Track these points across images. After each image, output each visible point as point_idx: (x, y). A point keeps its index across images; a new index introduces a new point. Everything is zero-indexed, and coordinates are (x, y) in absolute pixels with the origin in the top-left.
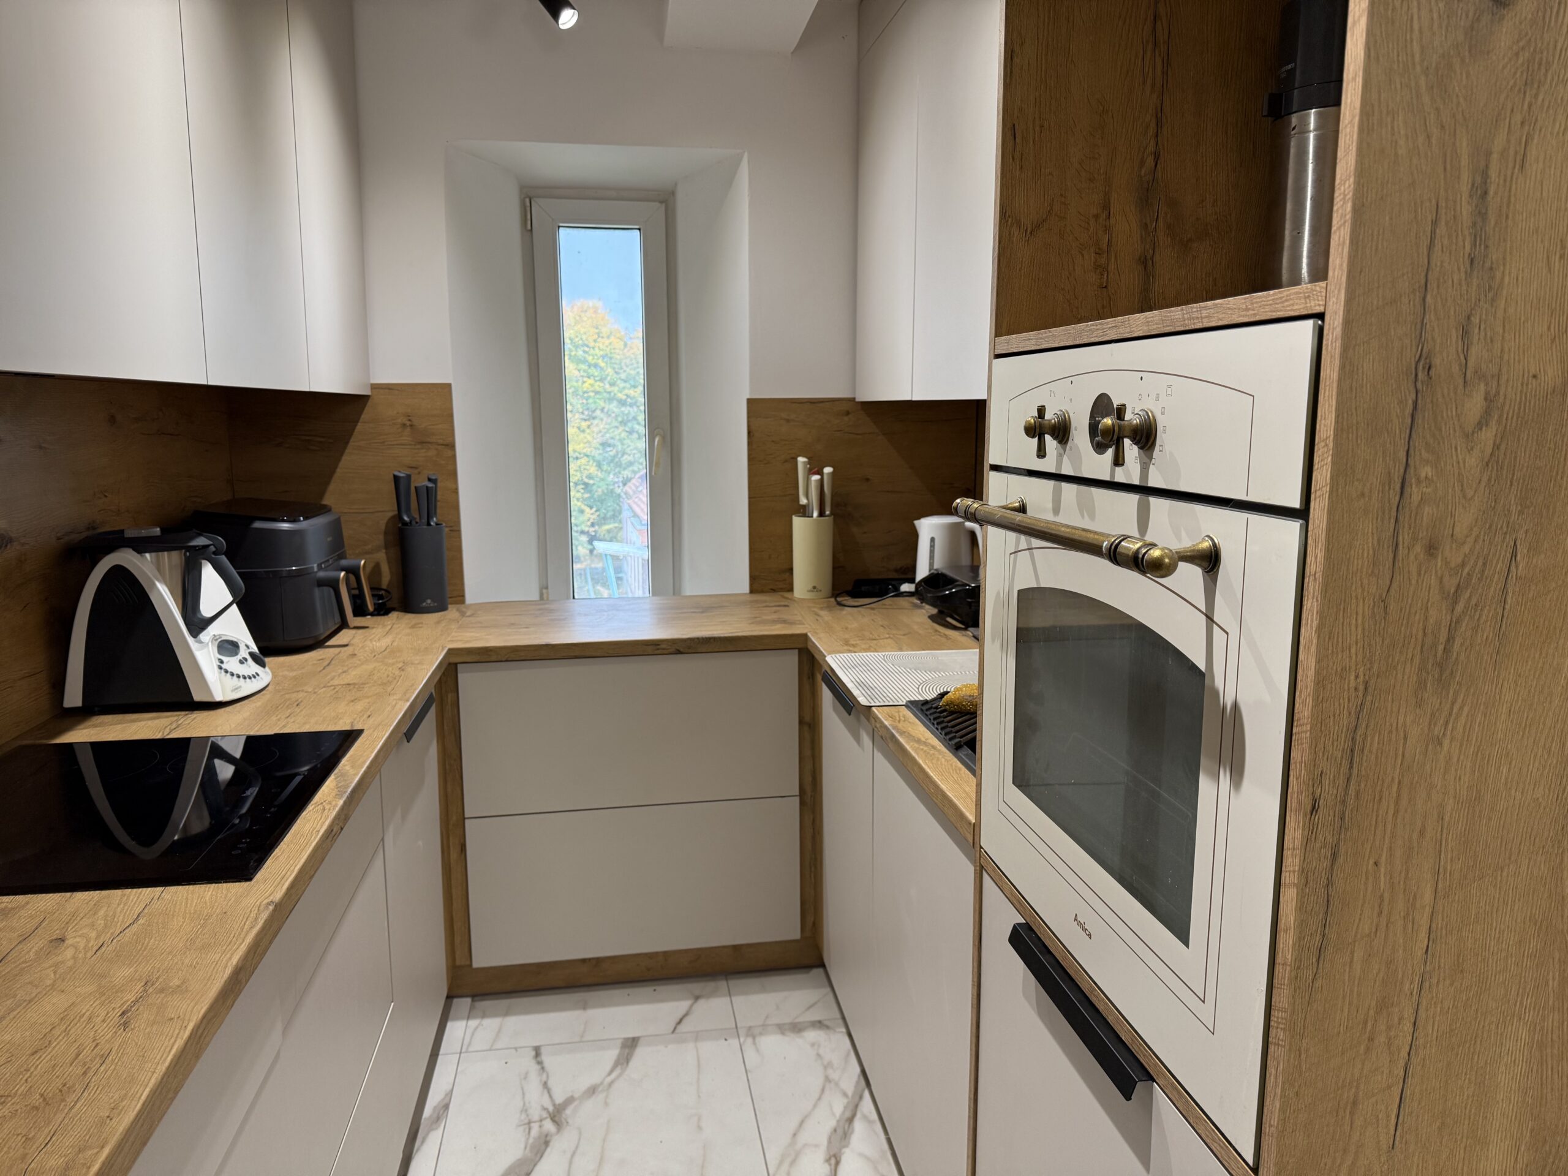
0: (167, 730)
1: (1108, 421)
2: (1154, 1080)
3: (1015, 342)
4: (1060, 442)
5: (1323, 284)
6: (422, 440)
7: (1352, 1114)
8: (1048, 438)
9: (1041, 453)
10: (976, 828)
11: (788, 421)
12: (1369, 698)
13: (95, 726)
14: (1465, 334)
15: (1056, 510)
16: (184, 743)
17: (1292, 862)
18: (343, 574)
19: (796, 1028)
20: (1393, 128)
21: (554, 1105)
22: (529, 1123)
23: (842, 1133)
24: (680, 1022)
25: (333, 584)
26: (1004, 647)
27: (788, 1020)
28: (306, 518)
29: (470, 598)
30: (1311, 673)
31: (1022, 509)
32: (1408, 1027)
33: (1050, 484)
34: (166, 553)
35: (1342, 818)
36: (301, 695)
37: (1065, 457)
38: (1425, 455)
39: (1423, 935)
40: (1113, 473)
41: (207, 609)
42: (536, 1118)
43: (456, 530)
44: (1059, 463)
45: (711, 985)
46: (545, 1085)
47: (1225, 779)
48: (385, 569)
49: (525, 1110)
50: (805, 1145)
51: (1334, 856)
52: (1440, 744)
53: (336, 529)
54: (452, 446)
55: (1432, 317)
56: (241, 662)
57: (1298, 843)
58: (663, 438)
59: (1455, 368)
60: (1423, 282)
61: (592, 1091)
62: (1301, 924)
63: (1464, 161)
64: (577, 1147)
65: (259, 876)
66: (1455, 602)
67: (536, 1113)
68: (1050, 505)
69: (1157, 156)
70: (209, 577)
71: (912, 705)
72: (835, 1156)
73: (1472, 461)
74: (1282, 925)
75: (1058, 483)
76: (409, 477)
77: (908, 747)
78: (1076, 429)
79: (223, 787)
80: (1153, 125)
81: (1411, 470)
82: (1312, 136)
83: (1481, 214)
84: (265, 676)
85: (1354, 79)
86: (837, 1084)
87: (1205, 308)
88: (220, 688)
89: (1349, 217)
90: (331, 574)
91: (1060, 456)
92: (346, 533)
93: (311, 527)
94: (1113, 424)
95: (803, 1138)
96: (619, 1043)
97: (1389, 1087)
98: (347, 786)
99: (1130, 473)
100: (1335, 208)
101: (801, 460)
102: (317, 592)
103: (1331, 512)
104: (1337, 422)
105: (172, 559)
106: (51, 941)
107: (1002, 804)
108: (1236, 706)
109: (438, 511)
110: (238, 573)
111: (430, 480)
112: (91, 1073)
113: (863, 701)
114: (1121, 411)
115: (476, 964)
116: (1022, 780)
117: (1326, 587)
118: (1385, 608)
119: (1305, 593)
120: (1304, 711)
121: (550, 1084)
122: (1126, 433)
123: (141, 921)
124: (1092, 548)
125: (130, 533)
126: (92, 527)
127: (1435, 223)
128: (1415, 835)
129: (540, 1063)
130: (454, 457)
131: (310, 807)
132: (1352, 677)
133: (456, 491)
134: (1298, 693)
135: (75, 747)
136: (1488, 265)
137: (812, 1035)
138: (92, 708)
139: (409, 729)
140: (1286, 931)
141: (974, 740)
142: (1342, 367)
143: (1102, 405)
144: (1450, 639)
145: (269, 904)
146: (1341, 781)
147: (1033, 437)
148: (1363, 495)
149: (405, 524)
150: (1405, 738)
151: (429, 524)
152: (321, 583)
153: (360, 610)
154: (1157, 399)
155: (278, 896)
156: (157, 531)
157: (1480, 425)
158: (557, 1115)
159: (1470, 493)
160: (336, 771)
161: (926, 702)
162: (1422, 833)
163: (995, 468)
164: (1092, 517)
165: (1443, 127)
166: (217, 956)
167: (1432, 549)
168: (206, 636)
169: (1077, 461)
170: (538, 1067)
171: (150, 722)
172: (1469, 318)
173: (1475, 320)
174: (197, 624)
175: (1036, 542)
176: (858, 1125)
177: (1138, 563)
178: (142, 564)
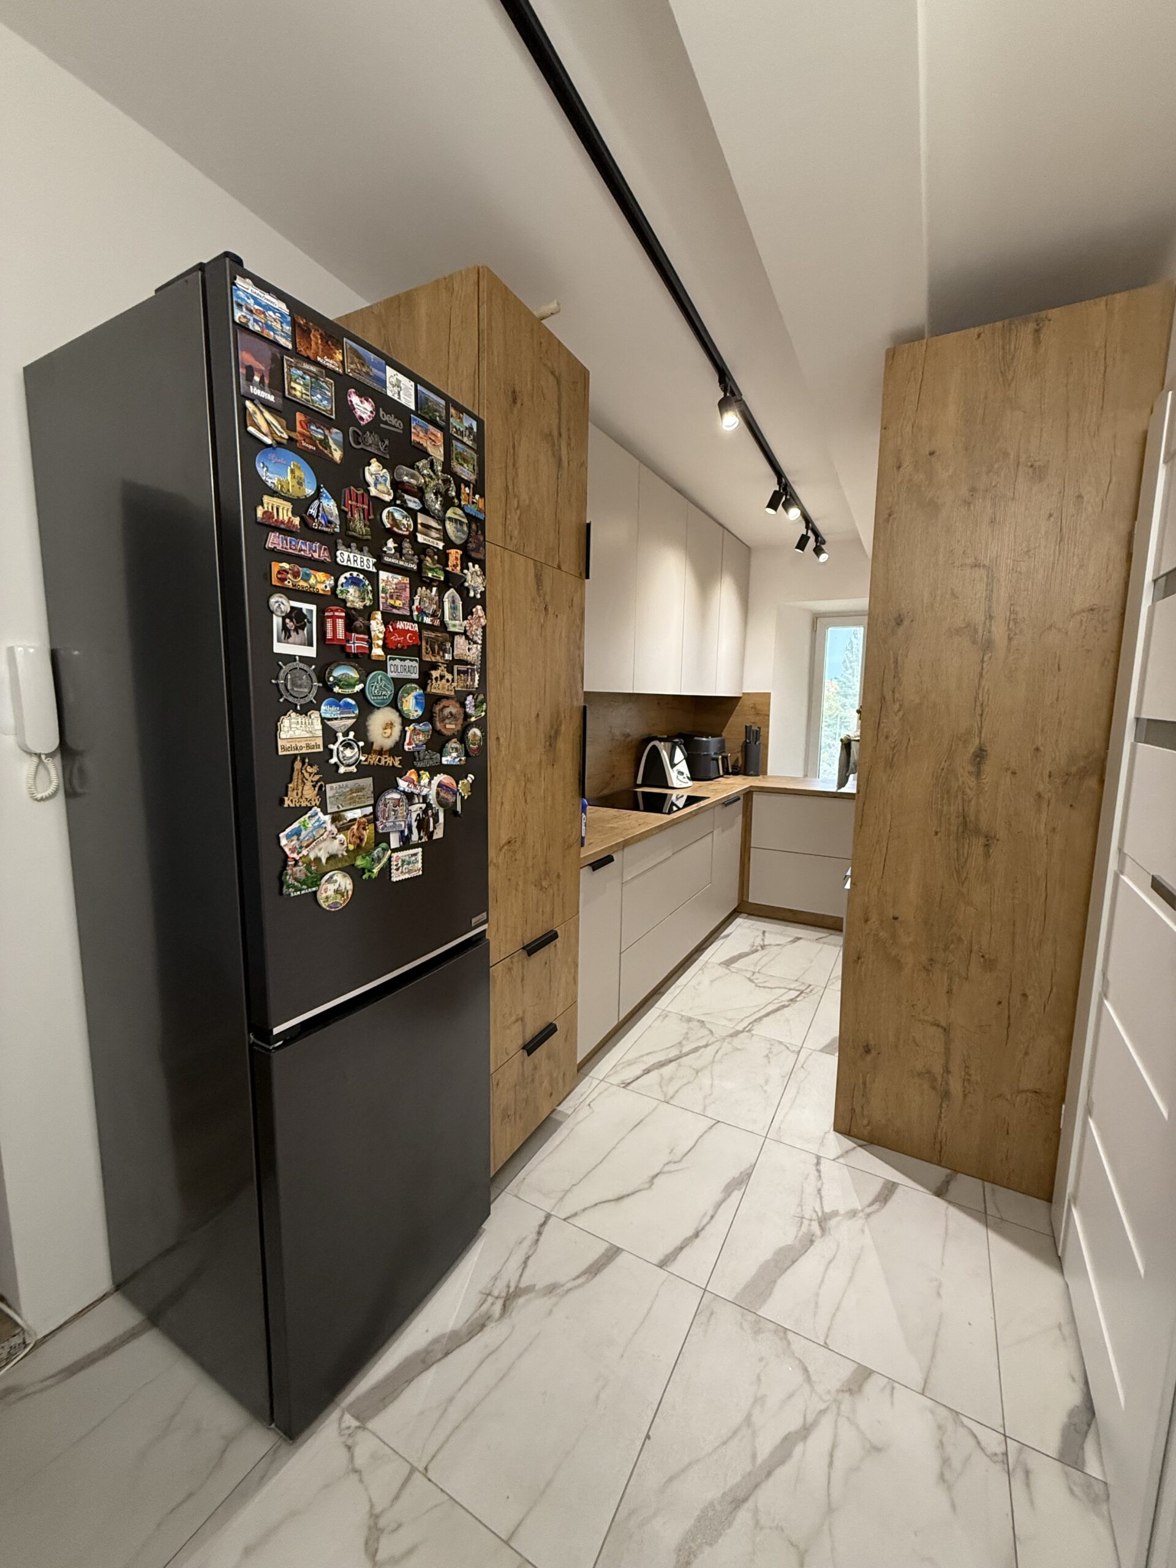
6: (758, 713)
18: (720, 757)
21: (764, 944)
22: (753, 945)
25: (717, 760)
28: (712, 738)
29: (769, 773)
34: (667, 743)
36: (698, 789)
41: (676, 761)
43: (766, 747)
48: (737, 761)
49: (753, 942)
53: (722, 743)
54: (768, 716)
56: (684, 778)
61: (778, 945)
64: (766, 955)
65: (665, 816)
67: (756, 944)
70: (678, 751)
73: (897, 719)
76: (751, 726)
84: (690, 783)
88: (676, 784)
90: (716, 756)
92: (726, 745)
93: (712, 742)
96: (794, 937)
102: (712, 762)
105: (669, 745)
109: (760, 739)
110: (686, 750)
111: (759, 728)
115: (750, 901)
121: (764, 940)
125: (659, 737)
126: (650, 734)
129: (763, 934)
130: (769, 720)
133: (768, 732)
136: (899, 678)
138: (643, 785)
148: (869, 725)
149: (748, 743)
151: (757, 744)
152: (714, 759)
153: (727, 773)
156: (666, 736)
157: (898, 711)
167: (887, 738)
168: (675, 769)
170: (761, 935)
171: (658, 790)
174: (673, 765)
178: (660, 745)
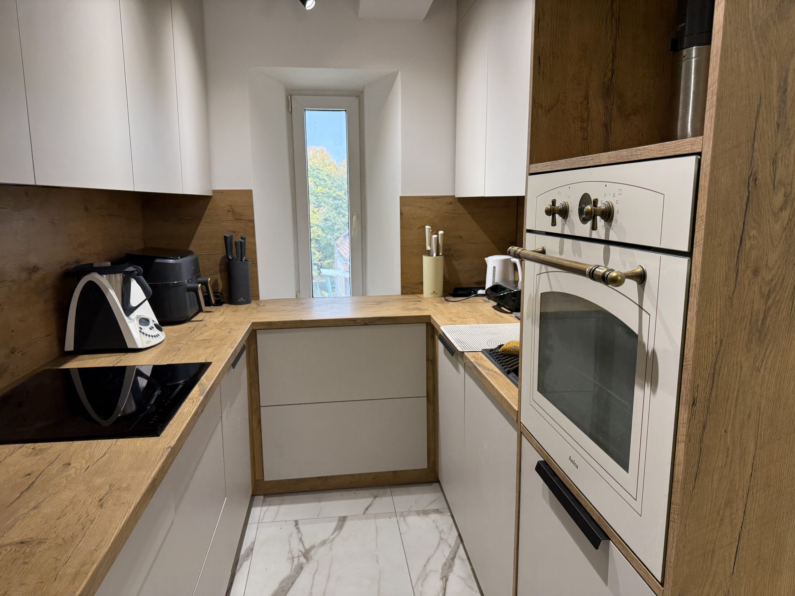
0: (115, 362)
1: (589, 207)
2: (610, 539)
3: (540, 167)
4: (563, 218)
5: (701, 137)
6: (238, 218)
7: (712, 557)
8: (557, 216)
9: (554, 223)
10: (518, 413)
11: (421, 207)
12: (723, 348)
13: (80, 360)
14: (774, 162)
15: (561, 253)
16: (123, 369)
17: (682, 430)
18: (200, 285)
19: (425, 513)
20: (738, 57)
21: (305, 549)
22: (293, 558)
23: (449, 565)
24: (367, 509)
25: (195, 290)
26: (533, 322)
27: (421, 509)
28: (181, 257)
29: (262, 297)
30: (693, 335)
31: (543, 252)
32: (741, 513)
33: (558, 239)
34: (113, 275)
35: (708, 408)
36: (181, 345)
37: (566, 226)
38: (753, 224)
39: (749, 467)
40: (591, 234)
41: (133, 303)
42: (296, 555)
43: (255, 264)
44: (563, 229)
45: (381, 491)
46: (300, 539)
47: (648, 389)
48: (220, 283)
49: (290, 552)
50: (430, 571)
51: (704, 427)
52: (759, 371)
53: (196, 263)
54: (253, 221)
55: (757, 154)
56: (151, 329)
57: (685, 421)
58: (358, 217)
59: (769, 180)
60: (753, 136)
61: (324, 543)
62: (687, 461)
63: (775, 74)
64: (316, 570)
65: (163, 434)
66: (768, 299)
67: (296, 553)
68: (558, 250)
69: (613, 72)
70: (135, 287)
71: (485, 351)
72: (445, 577)
73: (778, 227)
74: (677, 461)
75: (562, 239)
76: (232, 237)
77: (483, 372)
78: (572, 211)
79: (142, 390)
80: (611, 56)
81: (746, 232)
82: (693, 60)
83: (783, 101)
84: (162, 336)
85: (718, 33)
86: (446, 541)
87: (639, 150)
88: (140, 341)
89: (715, 103)
90: (194, 285)
91: (563, 226)
92: (201, 265)
93: (184, 262)
94: (591, 209)
95: (429, 567)
96: (337, 519)
97: (731, 544)
98: (204, 390)
99: (600, 234)
100: (708, 99)
101: (427, 227)
102: (187, 294)
103: (704, 254)
104: (708, 208)
105: (116, 277)
106: (64, 465)
107: (532, 402)
108: (654, 352)
109: (246, 253)
110: (149, 285)
111: (242, 238)
112: (86, 529)
113: (460, 349)
114: (595, 202)
115: (266, 479)
116: (542, 389)
117: (701, 292)
118: (731, 302)
119: (690, 294)
120: (689, 354)
121: (303, 539)
122: (598, 214)
123: (107, 456)
124: (580, 272)
125: (95, 265)
127: (759, 106)
128: (746, 417)
129: (298, 528)
130: (254, 226)
131: (187, 400)
132: (714, 337)
133: (255, 244)
134: (686, 345)
135: (71, 370)
136: (786, 127)
137: (433, 516)
138: (78, 351)
139: (234, 362)
140: (679, 465)
141: (517, 369)
142: (711, 180)
143: (585, 199)
144: (765, 318)
145: (168, 448)
146: (708, 389)
147: (550, 215)
148: (720, 245)
149: (230, 260)
150: (741, 368)
151: (242, 260)
152: (189, 290)
153: (208, 303)
154: (614, 196)
155: (173, 443)
156: (109, 264)
157: (781, 209)
158: (306, 554)
159: (776, 244)
160: (199, 383)
161: (492, 350)
162: (749, 416)
163: (529, 231)
164: (580, 256)
165: (764, 57)
166: (144, 473)
167: (756, 272)
168: (133, 316)
169: (572, 227)
170: (296, 530)
171: (107, 358)
172: (776, 154)
173: (780, 155)
174: (129, 310)
175: (550, 269)
176: (457, 561)
177: (604, 279)
178: (102, 280)
